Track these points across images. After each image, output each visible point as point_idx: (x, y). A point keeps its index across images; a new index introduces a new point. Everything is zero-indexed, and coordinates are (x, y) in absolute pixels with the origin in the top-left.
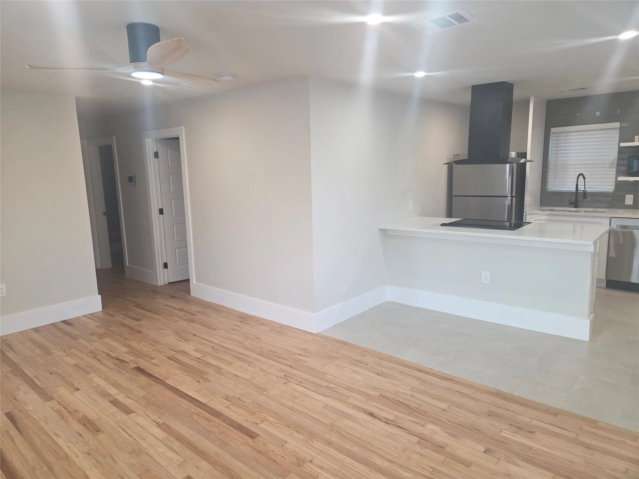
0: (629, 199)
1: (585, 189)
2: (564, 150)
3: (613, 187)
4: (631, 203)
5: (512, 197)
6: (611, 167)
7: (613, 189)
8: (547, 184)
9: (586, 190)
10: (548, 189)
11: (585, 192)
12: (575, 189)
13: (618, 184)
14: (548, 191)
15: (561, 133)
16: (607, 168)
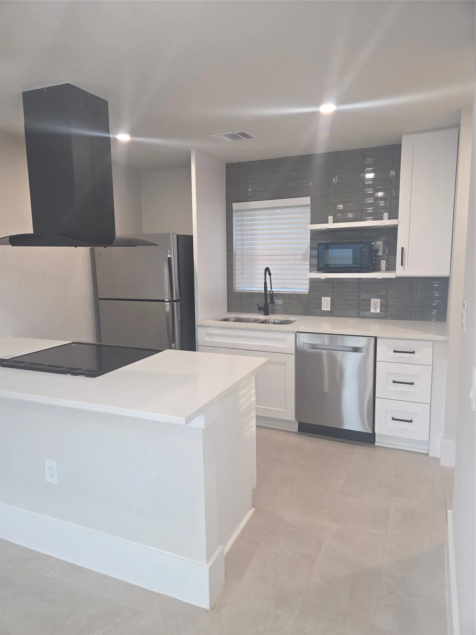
0: (326, 303)
1: (271, 289)
2: (250, 240)
3: (308, 287)
4: (329, 309)
5: (171, 301)
6: (304, 260)
7: (308, 289)
8: (234, 281)
9: (273, 291)
10: (236, 288)
11: (272, 293)
12: (263, 289)
13: (314, 283)
14: (236, 291)
15: (245, 210)
16: (301, 261)
